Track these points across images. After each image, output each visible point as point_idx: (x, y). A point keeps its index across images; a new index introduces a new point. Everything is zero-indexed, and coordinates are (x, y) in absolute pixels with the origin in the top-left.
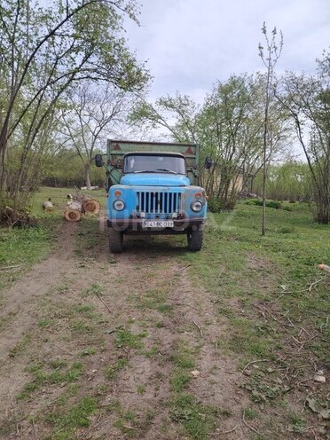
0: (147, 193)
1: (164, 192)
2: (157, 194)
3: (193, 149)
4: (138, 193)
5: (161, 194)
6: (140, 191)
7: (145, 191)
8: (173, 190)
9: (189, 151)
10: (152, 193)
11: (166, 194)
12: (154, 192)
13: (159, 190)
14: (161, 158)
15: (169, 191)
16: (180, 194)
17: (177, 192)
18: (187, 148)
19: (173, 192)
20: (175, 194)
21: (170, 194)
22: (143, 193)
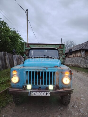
0: (33, 72)
1: (44, 71)
2: (39, 72)
3: (62, 46)
4: (27, 72)
5: (42, 72)
6: (29, 71)
7: (32, 71)
8: (50, 70)
9: (60, 47)
10: (36, 72)
11: (45, 72)
12: (38, 71)
13: (41, 69)
14: (46, 51)
15: (47, 71)
16: (54, 72)
17: (53, 71)
18: (59, 46)
19: (50, 71)
20: (51, 72)
21: (48, 72)
22: (30, 72)
